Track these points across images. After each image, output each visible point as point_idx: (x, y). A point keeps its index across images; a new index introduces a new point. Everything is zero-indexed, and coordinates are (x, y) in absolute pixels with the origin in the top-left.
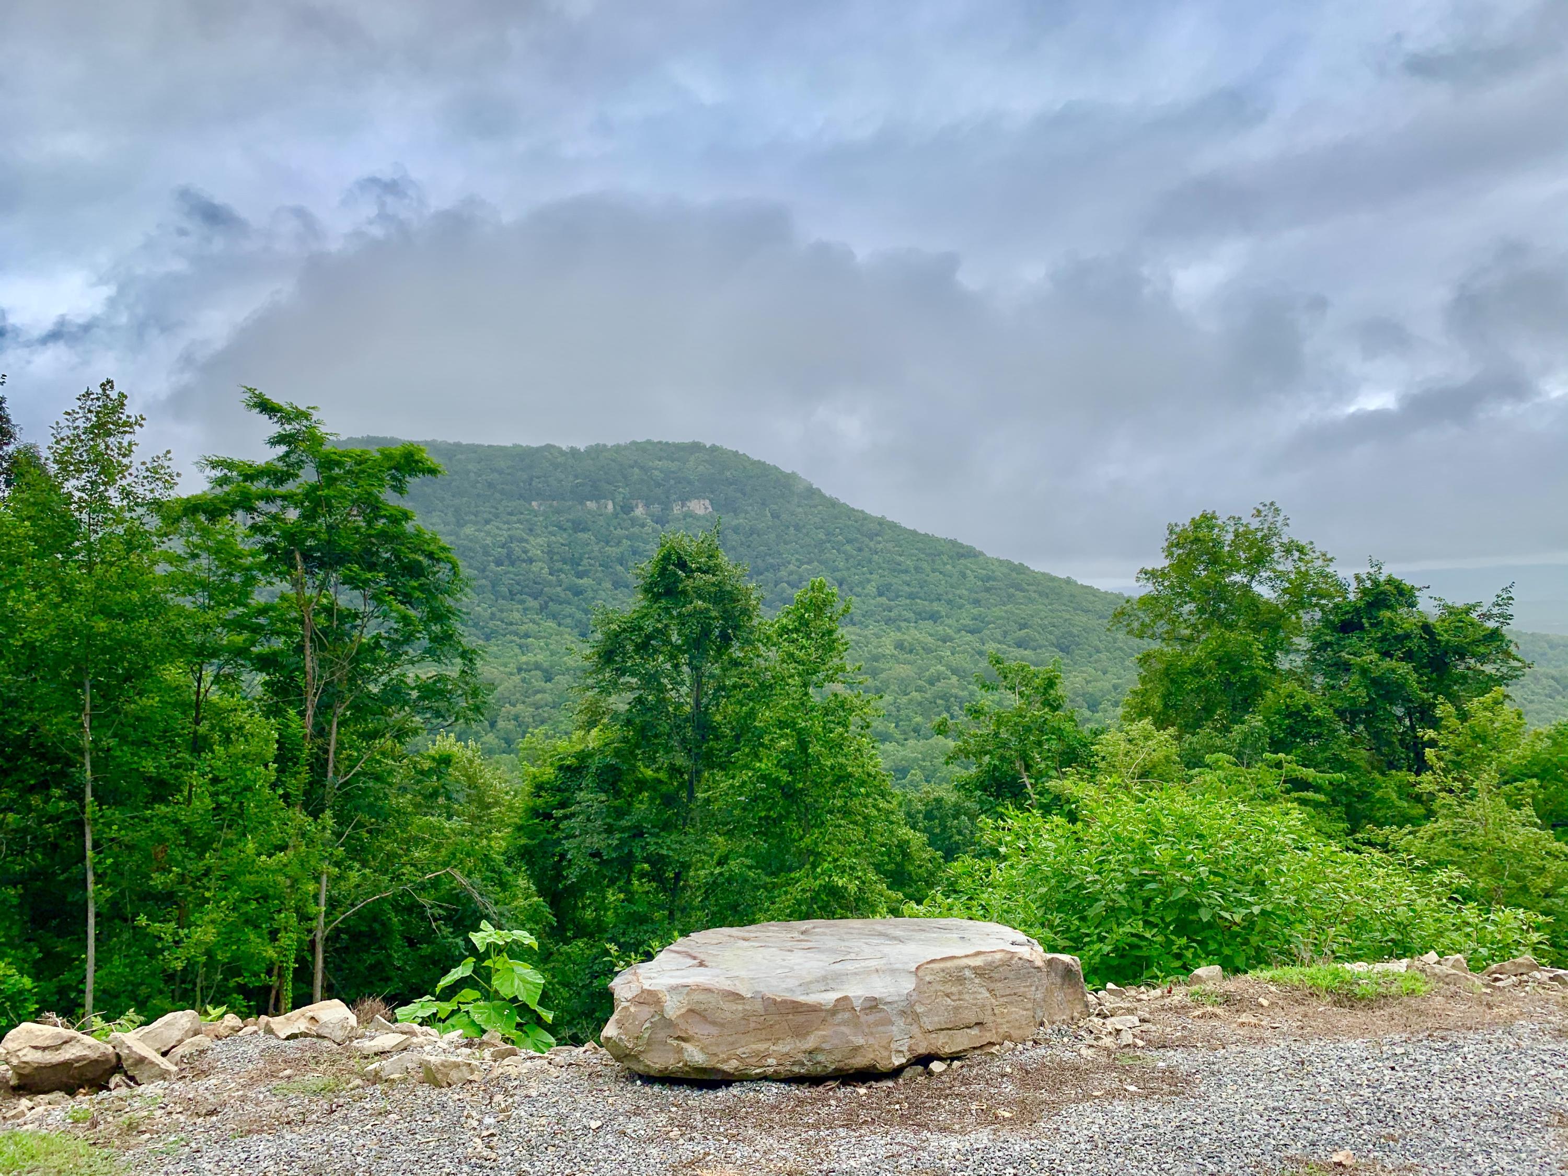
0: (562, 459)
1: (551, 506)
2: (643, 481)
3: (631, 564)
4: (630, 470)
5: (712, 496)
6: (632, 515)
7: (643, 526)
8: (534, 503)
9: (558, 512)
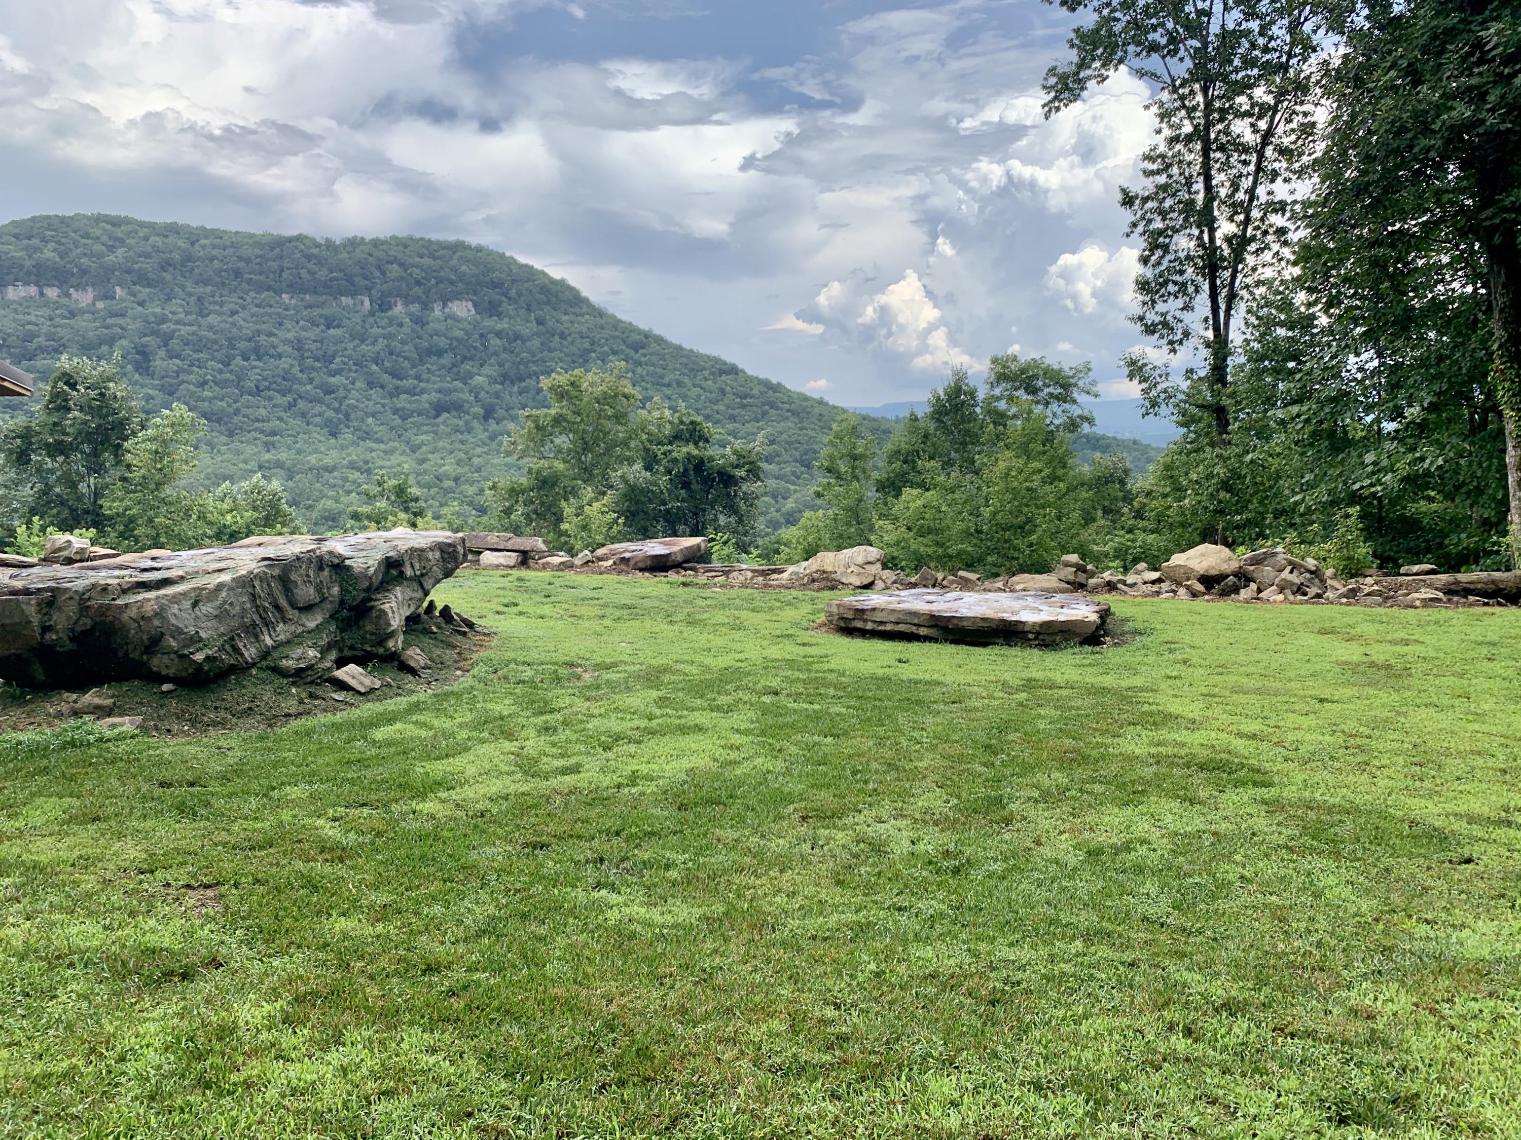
0: (316, 251)
1: (302, 300)
2: (402, 278)
3: (387, 364)
4: (389, 266)
5: (475, 298)
6: (390, 313)
7: (401, 325)
8: (284, 296)
9: (310, 306)
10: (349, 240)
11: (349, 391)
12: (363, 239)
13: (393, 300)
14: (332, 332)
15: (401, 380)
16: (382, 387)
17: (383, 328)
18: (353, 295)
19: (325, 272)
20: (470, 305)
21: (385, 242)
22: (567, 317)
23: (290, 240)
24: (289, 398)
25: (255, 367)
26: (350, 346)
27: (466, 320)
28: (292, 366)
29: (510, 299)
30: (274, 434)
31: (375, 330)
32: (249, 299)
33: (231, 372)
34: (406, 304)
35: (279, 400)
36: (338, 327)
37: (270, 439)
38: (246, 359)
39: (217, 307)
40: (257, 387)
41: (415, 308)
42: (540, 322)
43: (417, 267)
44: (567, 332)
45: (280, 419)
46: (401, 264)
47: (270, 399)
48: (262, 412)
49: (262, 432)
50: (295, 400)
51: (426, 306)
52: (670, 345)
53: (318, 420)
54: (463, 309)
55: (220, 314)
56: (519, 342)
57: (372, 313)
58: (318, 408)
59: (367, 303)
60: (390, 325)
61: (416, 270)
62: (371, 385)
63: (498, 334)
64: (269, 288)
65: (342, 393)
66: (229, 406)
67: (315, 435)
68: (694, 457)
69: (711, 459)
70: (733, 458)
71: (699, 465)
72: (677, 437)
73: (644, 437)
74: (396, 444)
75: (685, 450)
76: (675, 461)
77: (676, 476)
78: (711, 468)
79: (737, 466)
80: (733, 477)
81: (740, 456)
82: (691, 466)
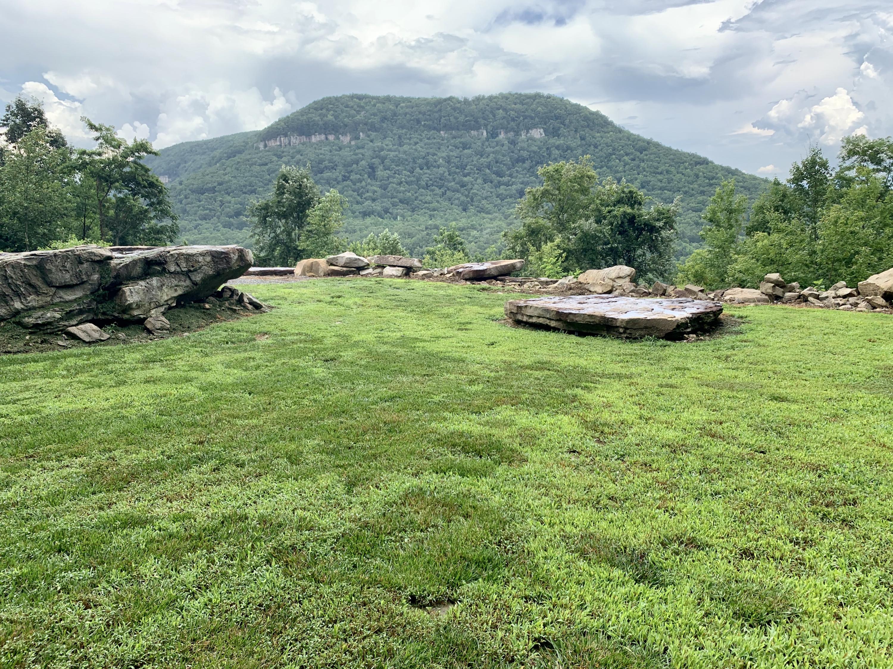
0: (458, 105)
1: (451, 134)
2: (504, 118)
3: (494, 169)
4: (498, 111)
5: (545, 126)
6: (497, 139)
7: (503, 145)
8: (441, 132)
9: (454, 137)
10: (476, 98)
11: (473, 185)
12: (484, 96)
13: (499, 131)
14: (466, 151)
15: (502, 177)
16: (491, 182)
17: (493, 148)
18: (478, 129)
19: (463, 117)
20: (542, 130)
21: (496, 97)
22: (599, 134)
23: (445, 100)
24: (442, 190)
25: (426, 174)
26: (475, 159)
27: (539, 140)
28: (444, 172)
29: (565, 125)
30: (434, 210)
31: (489, 149)
32: (424, 136)
33: (414, 176)
34: (506, 133)
35: (438, 191)
36: (469, 148)
37: (432, 213)
38: (421, 169)
39: (408, 141)
40: (427, 184)
41: (511, 134)
42: (583, 138)
43: (513, 110)
44: (598, 143)
45: (438, 202)
46: (505, 110)
47: (433, 191)
48: (429, 198)
49: (429, 209)
50: (446, 191)
51: (517, 133)
52: (663, 148)
53: (457, 201)
54: (537, 133)
55: (410, 144)
56: (569, 151)
57: (487, 139)
58: (458, 195)
59: (485, 133)
60: (497, 145)
61: (512, 113)
62: (485, 181)
63: (558, 148)
64: (435, 129)
65: (470, 186)
66: (413, 195)
67: (455, 210)
68: (628, 214)
69: (640, 215)
70: (655, 214)
71: (632, 220)
72: (619, 202)
73: (598, 202)
74: (497, 214)
75: (621, 209)
76: (615, 216)
77: (616, 227)
78: (640, 221)
79: (658, 220)
80: (655, 227)
81: (660, 213)
82: (626, 220)
